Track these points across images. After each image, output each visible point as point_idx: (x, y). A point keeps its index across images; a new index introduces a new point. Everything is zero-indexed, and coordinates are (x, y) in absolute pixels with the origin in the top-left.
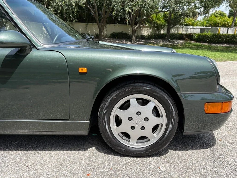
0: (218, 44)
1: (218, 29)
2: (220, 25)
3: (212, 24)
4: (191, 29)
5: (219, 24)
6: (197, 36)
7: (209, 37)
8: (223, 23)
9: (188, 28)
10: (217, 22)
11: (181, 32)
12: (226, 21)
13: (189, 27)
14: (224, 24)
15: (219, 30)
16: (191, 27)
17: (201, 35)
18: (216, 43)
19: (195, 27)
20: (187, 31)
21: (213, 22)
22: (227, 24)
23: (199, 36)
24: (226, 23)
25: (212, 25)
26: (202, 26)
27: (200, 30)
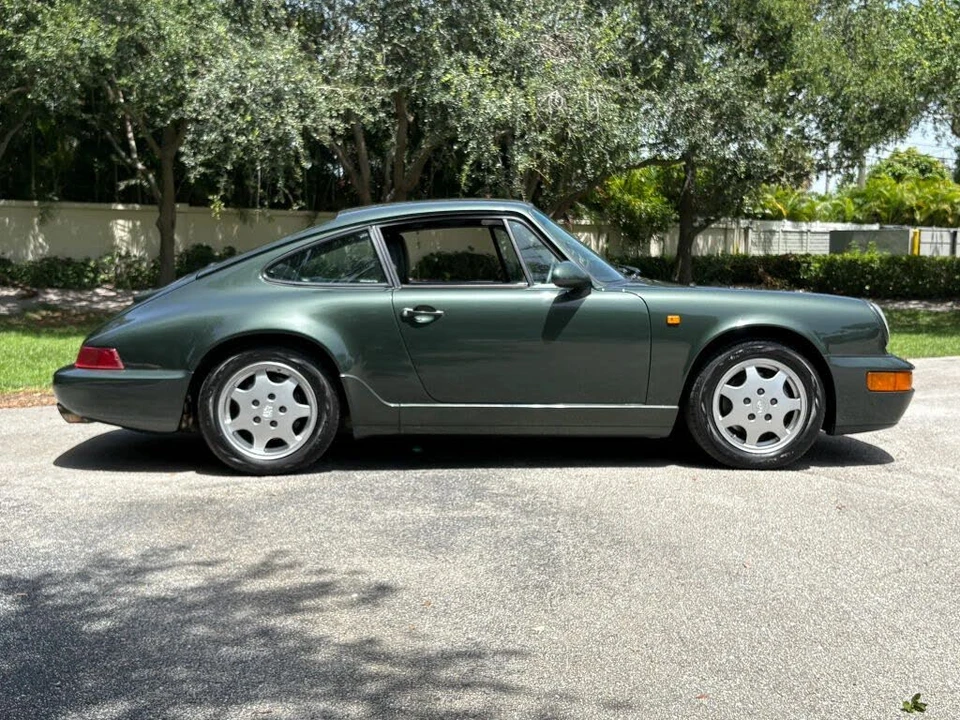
0: (914, 302)
1: (911, 235)
2: (918, 217)
3: (884, 210)
4: (789, 236)
5: (911, 210)
6: (817, 265)
7: (872, 271)
8: (933, 207)
9: (774, 228)
10: (902, 203)
11: (742, 251)
12: (944, 200)
13: (775, 226)
14: (937, 212)
15: (913, 239)
16: (788, 225)
17: (835, 260)
18: (907, 298)
19: (804, 227)
20: (767, 243)
21: (888, 202)
22: (950, 210)
23: (829, 266)
24: (946, 206)
25: (884, 214)
26: (838, 220)
27: (828, 237)
